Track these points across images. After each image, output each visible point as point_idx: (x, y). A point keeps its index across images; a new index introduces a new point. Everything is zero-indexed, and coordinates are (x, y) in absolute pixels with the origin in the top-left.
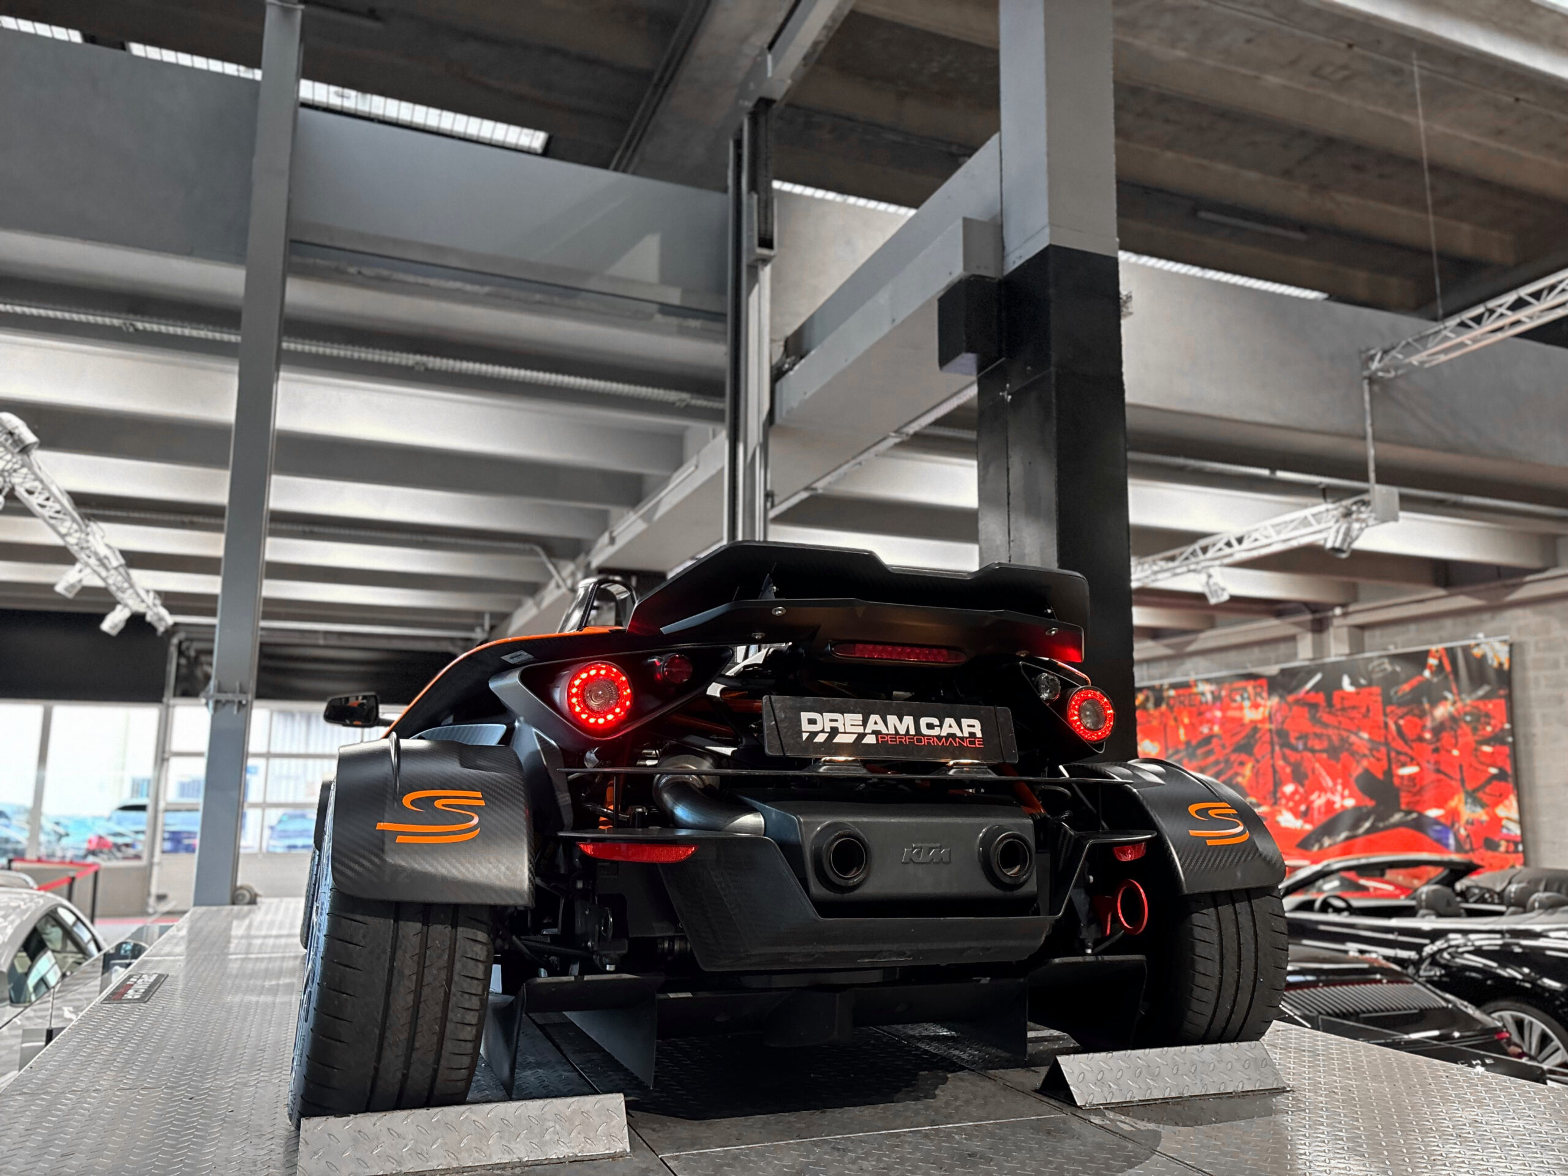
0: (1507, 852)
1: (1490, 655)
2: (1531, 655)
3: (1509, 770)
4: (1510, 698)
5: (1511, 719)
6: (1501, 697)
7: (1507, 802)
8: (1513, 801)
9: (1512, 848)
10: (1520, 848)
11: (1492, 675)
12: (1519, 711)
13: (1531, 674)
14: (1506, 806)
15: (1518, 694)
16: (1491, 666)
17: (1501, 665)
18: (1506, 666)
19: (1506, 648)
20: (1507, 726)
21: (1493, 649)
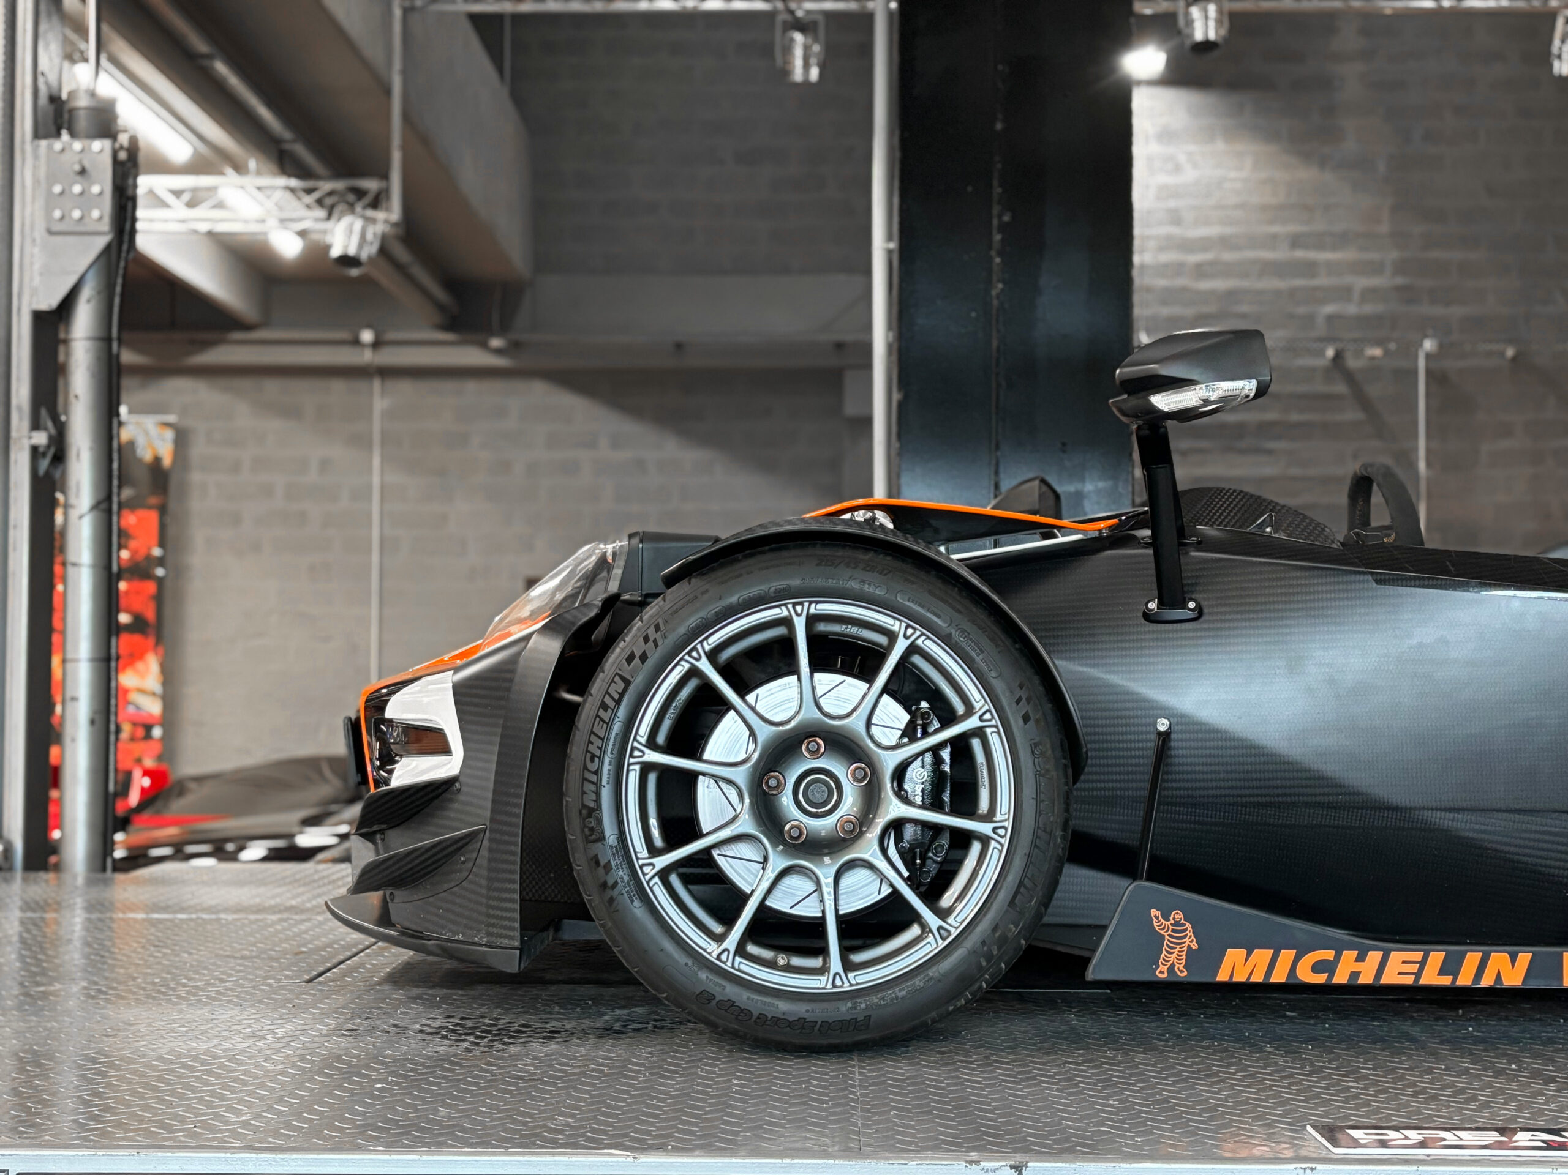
0: (133, 739)
1: (141, 441)
2: (198, 450)
3: (150, 614)
4: (163, 510)
5: (162, 544)
6: (150, 507)
7: (140, 665)
8: (152, 665)
9: (141, 732)
10: (157, 732)
11: (142, 476)
12: (171, 531)
13: (196, 477)
14: (137, 672)
15: (172, 505)
16: (140, 461)
17: (157, 460)
18: (167, 461)
19: (169, 434)
20: (157, 552)
21: (146, 433)
